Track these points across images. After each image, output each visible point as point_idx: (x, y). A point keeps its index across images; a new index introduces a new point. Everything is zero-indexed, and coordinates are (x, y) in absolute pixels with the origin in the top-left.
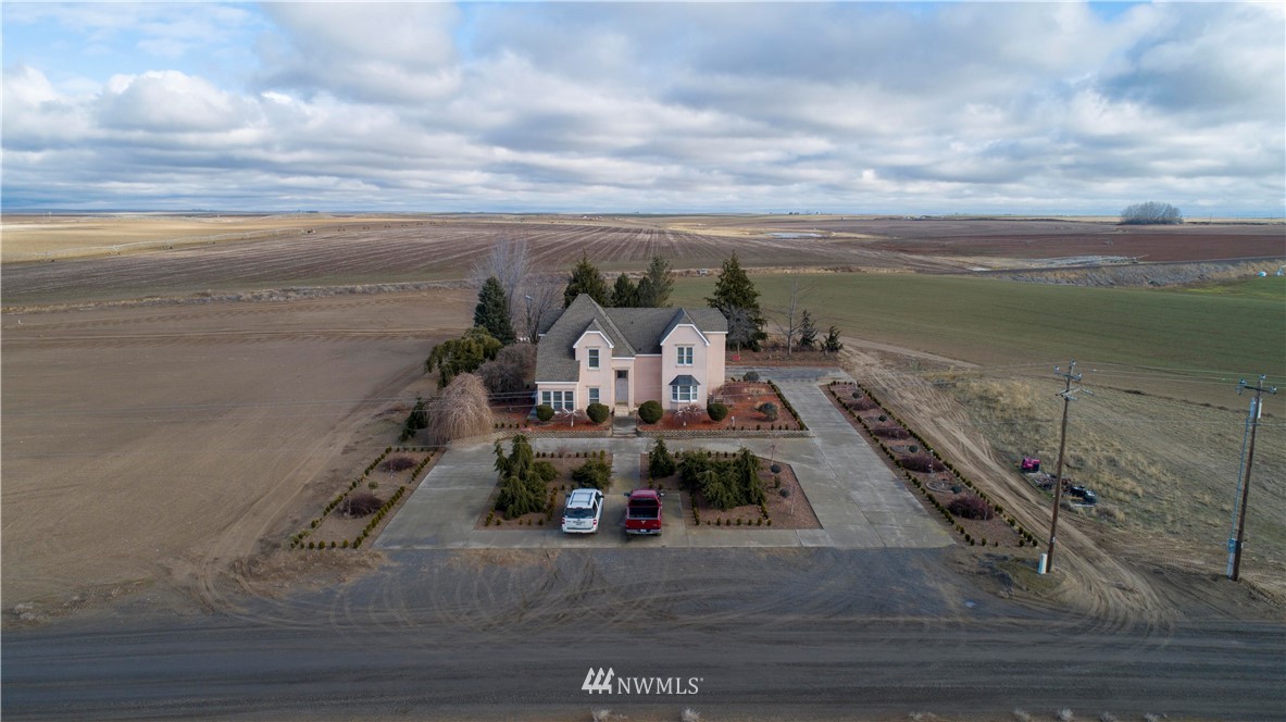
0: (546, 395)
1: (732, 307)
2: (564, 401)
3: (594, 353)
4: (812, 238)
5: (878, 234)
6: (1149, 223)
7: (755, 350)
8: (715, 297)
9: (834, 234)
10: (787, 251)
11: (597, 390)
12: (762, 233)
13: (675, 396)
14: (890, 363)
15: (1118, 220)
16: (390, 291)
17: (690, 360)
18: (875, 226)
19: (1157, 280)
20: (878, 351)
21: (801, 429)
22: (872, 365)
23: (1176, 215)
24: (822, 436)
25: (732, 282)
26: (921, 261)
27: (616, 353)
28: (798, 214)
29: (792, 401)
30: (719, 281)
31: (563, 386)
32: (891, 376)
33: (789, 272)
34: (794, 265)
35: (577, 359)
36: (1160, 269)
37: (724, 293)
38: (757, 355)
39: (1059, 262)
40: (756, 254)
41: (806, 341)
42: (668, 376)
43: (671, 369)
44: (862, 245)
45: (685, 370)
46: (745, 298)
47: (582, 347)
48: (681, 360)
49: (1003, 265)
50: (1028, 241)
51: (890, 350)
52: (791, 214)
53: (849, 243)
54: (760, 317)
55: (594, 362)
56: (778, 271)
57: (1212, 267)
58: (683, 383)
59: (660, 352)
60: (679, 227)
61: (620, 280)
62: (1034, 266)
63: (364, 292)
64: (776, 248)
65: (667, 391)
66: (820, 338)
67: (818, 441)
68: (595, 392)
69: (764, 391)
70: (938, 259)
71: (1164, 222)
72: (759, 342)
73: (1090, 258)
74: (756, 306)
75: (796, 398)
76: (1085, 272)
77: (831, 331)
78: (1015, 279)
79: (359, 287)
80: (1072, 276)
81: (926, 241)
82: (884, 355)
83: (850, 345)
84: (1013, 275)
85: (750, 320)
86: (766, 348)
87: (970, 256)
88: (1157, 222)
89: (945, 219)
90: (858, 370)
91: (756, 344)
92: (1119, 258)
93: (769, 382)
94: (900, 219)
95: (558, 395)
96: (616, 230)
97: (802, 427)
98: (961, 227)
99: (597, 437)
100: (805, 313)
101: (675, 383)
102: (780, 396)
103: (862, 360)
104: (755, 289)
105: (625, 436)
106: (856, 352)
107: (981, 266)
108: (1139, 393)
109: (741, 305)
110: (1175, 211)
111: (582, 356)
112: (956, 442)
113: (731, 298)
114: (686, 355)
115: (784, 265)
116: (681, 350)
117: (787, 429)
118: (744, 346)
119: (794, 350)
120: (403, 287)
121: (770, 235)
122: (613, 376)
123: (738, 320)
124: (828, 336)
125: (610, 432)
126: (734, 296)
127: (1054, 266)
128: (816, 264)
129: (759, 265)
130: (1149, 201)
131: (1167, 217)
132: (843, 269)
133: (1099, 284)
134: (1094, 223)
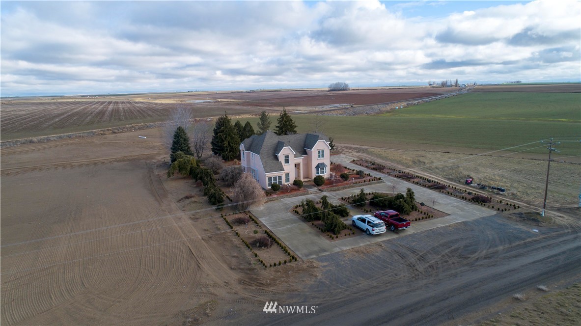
0: (270, 179)
2: (277, 181)
3: (287, 157)
5: (239, 99)
6: (339, 90)
9: (219, 100)
11: (288, 174)
12: (185, 101)
13: (317, 173)
15: (327, 89)
16: (55, 140)
17: (323, 156)
18: (234, 96)
19: (367, 112)
21: (380, 180)
27: (296, 156)
28: (192, 92)
31: (276, 174)
35: (279, 161)
36: (367, 108)
39: (325, 107)
42: (315, 164)
43: (315, 161)
44: (237, 104)
45: (321, 161)
48: (319, 156)
50: (304, 99)
52: (189, 92)
53: (229, 104)
55: (287, 161)
57: (382, 106)
58: (320, 167)
59: (311, 154)
63: (39, 142)
65: (314, 171)
67: (390, 184)
71: (344, 90)
76: (344, 110)
79: (35, 139)
80: (340, 112)
81: (265, 101)
88: (341, 90)
94: (242, 92)
95: (275, 178)
98: (269, 95)
99: (305, 195)
101: (318, 167)
107: (297, 110)
108: (449, 153)
110: (346, 86)
111: (282, 159)
114: (321, 154)
116: (319, 152)
117: (375, 180)
120: (60, 137)
121: (190, 102)
122: (294, 167)
125: (309, 192)
130: (337, 82)
131: (345, 88)
134: (319, 91)
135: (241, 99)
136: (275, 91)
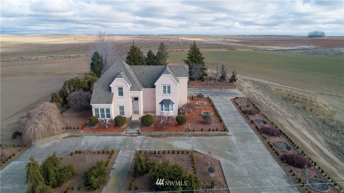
0: (97, 110)
1: (194, 63)
2: (105, 113)
3: (121, 89)
4: (221, 41)
5: (239, 40)
6: (316, 37)
7: (202, 81)
8: (187, 59)
9: (227, 40)
10: (214, 44)
11: (123, 107)
12: (206, 40)
13: (162, 110)
14: (257, 87)
15: (307, 36)
16: (83, 57)
17: (169, 92)
19: (326, 53)
20: (251, 81)
21: (224, 131)
22: (250, 88)
23: (324, 34)
24: (235, 134)
25: (194, 53)
26: (253, 47)
27: (132, 89)
28: (216, 34)
29: (218, 109)
30: (189, 53)
31: (105, 106)
32: (259, 94)
33: (214, 50)
34: (216, 48)
35: (112, 92)
37: (191, 58)
38: (203, 83)
39: (294, 48)
40: (204, 45)
41: (223, 78)
42: (159, 99)
43: (160, 96)
44: (235, 43)
45: (167, 97)
46: (199, 60)
47: (115, 85)
48: (165, 92)
49: (278, 48)
50: (283, 42)
51: (256, 81)
53: (231, 42)
54: (205, 67)
55: (121, 93)
56: (211, 50)
58: (166, 103)
59: (155, 88)
60: (184, 38)
61: (149, 53)
62: (287, 49)
63: (74, 57)
64: (210, 43)
65: (158, 107)
66: (229, 76)
67: (233, 139)
68: (122, 108)
69: (206, 103)
70: (258, 47)
71: (320, 36)
72: (204, 77)
73: (304, 46)
74: (203, 63)
75: (221, 107)
77: (233, 73)
78: (284, 52)
79: (72, 55)
80: (301, 52)
81: (254, 42)
82: (254, 83)
83: (240, 78)
84: (283, 51)
85: (201, 69)
86: (207, 79)
87: (267, 46)
88: (318, 36)
89: (258, 36)
90: (245, 90)
91: (203, 78)
92: (312, 46)
93: (208, 98)
94: (245, 36)
95: (102, 110)
96: (165, 38)
97: (225, 130)
98: (263, 38)
99: (117, 135)
100: (222, 66)
101: (162, 103)
102: (213, 106)
103: (246, 85)
104: (203, 56)
105: (132, 135)
106: (242, 81)
107: (271, 49)
109: (197, 62)
111: (115, 91)
112: (307, 139)
113: (193, 60)
114: (167, 89)
115: (213, 48)
116: (165, 87)
117: (217, 130)
118: (198, 79)
119: (218, 80)
121: (209, 40)
122: (130, 100)
123: (196, 69)
124: (232, 75)
125: (124, 133)
126: (194, 59)
127: (293, 49)
128: (223, 48)
129: (205, 48)
132: (231, 49)
133: (309, 54)
134: (300, 37)
135: (241, 40)
136: (268, 36)
